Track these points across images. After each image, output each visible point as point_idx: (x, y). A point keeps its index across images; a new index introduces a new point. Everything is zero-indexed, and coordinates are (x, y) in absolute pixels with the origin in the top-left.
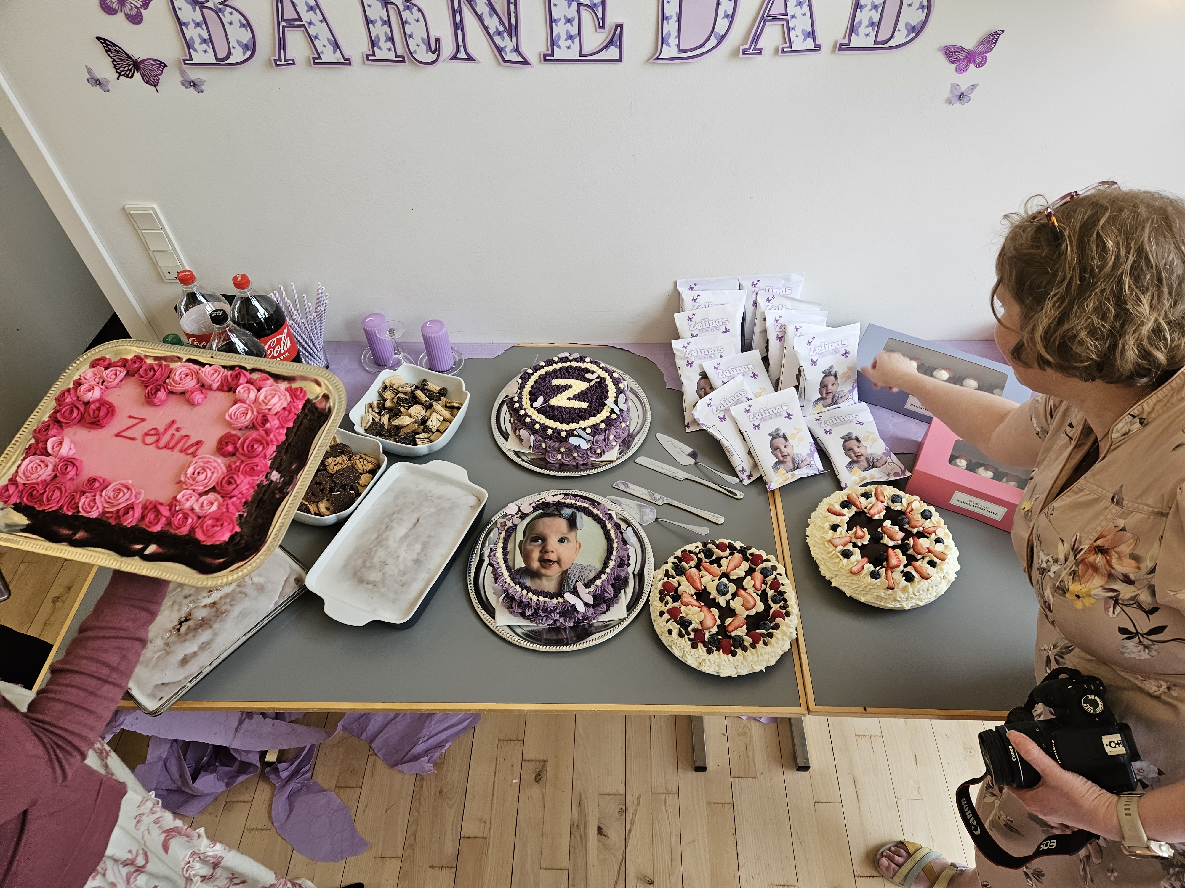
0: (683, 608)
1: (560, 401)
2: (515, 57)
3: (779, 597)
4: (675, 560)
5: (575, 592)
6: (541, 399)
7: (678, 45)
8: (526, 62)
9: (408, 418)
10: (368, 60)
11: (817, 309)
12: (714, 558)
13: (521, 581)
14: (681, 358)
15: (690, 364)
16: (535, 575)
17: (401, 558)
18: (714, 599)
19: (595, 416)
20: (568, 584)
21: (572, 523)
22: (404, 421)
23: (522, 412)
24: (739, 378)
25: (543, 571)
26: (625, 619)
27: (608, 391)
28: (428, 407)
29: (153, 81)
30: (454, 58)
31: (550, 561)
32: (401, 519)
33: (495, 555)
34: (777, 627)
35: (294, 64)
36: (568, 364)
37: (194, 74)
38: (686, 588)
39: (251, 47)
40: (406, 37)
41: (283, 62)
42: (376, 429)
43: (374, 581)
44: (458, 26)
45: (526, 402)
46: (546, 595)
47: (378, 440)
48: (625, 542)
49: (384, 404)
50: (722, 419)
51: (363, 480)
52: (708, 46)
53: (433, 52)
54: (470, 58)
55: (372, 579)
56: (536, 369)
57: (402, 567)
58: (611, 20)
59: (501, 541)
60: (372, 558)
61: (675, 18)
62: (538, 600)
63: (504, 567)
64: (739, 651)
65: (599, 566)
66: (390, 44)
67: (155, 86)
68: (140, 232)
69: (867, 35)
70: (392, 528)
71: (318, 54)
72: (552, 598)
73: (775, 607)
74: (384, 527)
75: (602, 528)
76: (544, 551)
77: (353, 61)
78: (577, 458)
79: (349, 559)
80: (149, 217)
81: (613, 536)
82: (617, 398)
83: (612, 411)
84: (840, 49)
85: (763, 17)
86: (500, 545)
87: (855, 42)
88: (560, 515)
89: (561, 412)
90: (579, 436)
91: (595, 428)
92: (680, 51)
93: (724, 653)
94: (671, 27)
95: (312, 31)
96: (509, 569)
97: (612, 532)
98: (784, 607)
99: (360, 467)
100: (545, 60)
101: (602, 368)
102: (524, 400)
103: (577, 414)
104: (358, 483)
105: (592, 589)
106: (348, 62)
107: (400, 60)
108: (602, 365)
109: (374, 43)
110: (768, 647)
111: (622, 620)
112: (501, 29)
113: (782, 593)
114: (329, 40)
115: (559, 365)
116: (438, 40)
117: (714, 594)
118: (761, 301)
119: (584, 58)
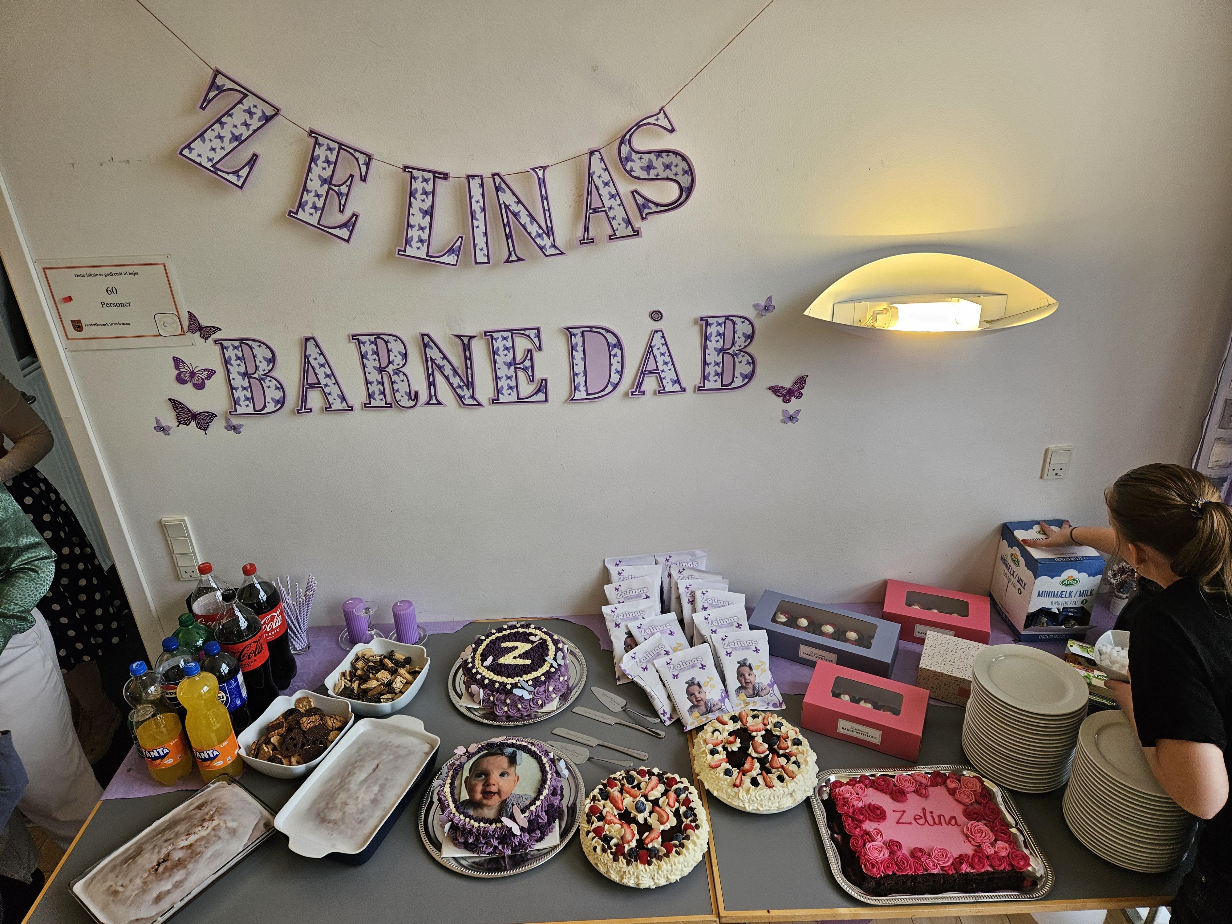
0: (607, 826)
1: (507, 660)
2: (471, 401)
3: (689, 812)
4: (601, 787)
5: (512, 818)
6: (490, 659)
7: (586, 391)
8: (479, 405)
9: (375, 682)
10: (365, 407)
11: (719, 578)
12: (635, 783)
13: (465, 811)
14: (610, 621)
15: (617, 625)
16: (478, 805)
17: (360, 799)
18: (634, 818)
19: (536, 670)
20: (506, 812)
21: (512, 760)
22: (373, 684)
23: (474, 671)
24: (658, 635)
25: (485, 802)
26: (558, 845)
27: (548, 650)
28: (394, 672)
29: (204, 427)
30: (428, 403)
31: (491, 792)
32: (363, 766)
33: (443, 791)
34: (688, 838)
35: (311, 411)
36: (516, 630)
37: (235, 421)
38: (608, 809)
39: (281, 402)
40: (394, 391)
41: (303, 411)
42: (347, 692)
43: (335, 820)
44: (431, 384)
45: (478, 662)
46: (486, 821)
47: (348, 701)
48: (558, 773)
49: (355, 673)
50: (645, 669)
51: (332, 736)
52: (607, 391)
53: (413, 400)
54: (439, 403)
55: (333, 818)
56: (487, 637)
57: (360, 806)
58: (538, 376)
59: (449, 778)
60: (335, 800)
61: (582, 374)
62: (479, 826)
63: (450, 800)
64: (654, 860)
65: (533, 795)
66: (382, 396)
67: (205, 430)
68: (169, 539)
69: (716, 381)
70: (354, 774)
71: (330, 404)
72: (491, 824)
73: (687, 821)
74: (347, 773)
75: (539, 763)
76: (487, 784)
77: (355, 408)
78: (522, 709)
79: (315, 803)
80: (180, 527)
81: (548, 769)
82: (555, 655)
83: (552, 666)
84: (699, 390)
85: (642, 372)
86: (449, 781)
87: (708, 385)
88: (503, 754)
89: (507, 669)
90: (522, 688)
91: (536, 680)
92: (588, 394)
93: (641, 863)
94: (580, 379)
95: (327, 390)
96: (454, 801)
97: (547, 765)
98: (695, 820)
99: (330, 724)
100: (493, 403)
101: (545, 632)
102: (476, 661)
103: (521, 670)
104: (327, 739)
105: (527, 814)
106: (351, 409)
107: (389, 406)
108: (544, 630)
109: (370, 396)
110: (681, 856)
111: (555, 847)
112: (462, 384)
113: (692, 809)
114: (338, 395)
115: (508, 631)
116: (416, 393)
117: (634, 813)
118: (674, 573)
119: (521, 400)
